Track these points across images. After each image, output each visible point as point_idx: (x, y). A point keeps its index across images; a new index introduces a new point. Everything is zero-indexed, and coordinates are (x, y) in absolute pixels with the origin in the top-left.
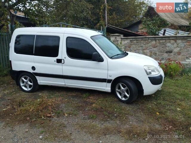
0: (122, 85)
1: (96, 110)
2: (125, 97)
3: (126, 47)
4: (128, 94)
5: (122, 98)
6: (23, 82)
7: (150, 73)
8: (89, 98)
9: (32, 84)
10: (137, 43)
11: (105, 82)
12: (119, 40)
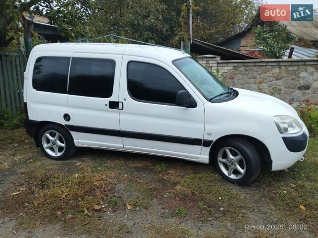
0: (230, 151)
1: (184, 198)
2: (236, 172)
3: (226, 77)
4: (243, 168)
5: (229, 174)
6: (48, 141)
7: (286, 130)
8: (168, 174)
9: (63, 145)
10: (246, 71)
11: (200, 144)
12: (213, 65)
